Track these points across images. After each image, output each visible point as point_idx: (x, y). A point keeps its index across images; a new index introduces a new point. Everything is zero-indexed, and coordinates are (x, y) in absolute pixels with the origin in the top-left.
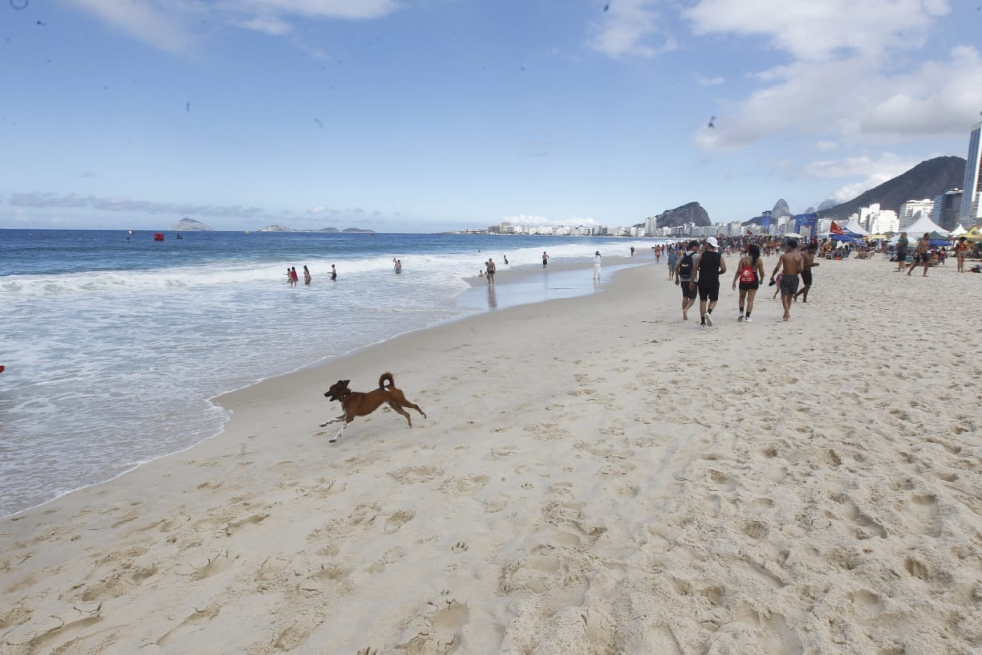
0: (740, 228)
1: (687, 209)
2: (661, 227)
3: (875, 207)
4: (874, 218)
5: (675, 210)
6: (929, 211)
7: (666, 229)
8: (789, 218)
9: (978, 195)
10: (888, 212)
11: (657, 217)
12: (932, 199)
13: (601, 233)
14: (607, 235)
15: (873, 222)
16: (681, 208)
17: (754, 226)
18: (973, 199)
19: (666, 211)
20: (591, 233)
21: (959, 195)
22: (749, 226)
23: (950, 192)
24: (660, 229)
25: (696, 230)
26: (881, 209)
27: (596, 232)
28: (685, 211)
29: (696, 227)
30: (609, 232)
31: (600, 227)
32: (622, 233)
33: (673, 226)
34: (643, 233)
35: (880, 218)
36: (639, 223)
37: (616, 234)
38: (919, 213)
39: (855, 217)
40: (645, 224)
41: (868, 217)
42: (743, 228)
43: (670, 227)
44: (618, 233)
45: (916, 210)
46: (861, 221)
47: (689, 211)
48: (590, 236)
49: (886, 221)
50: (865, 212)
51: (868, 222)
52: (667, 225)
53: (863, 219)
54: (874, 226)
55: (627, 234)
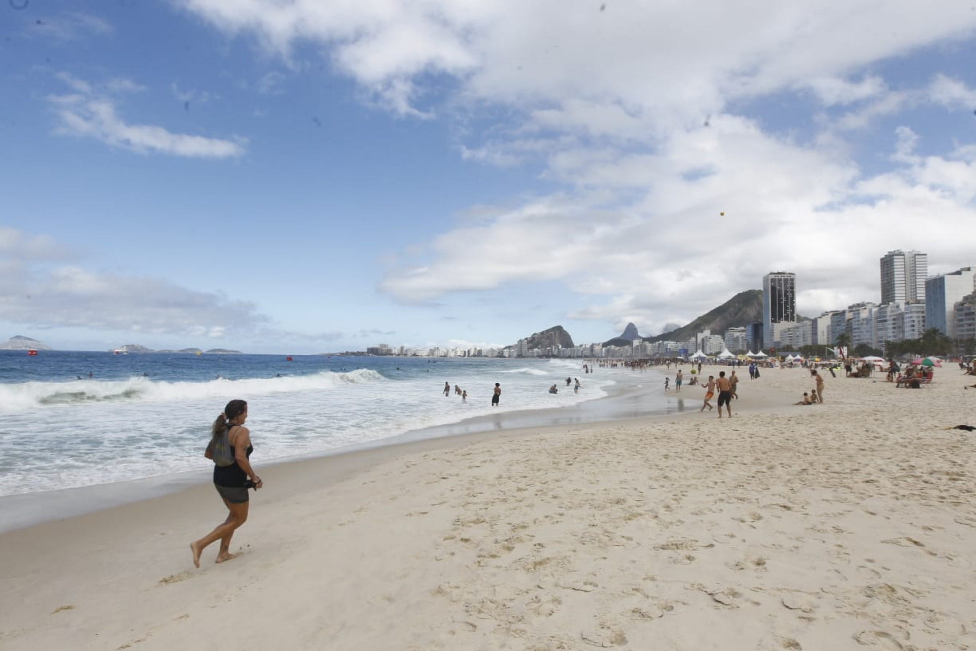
0: (601, 349)
1: (552, 333)
2: (531, 348)
3: (707, 333)
4: (707, 340)
5: (542, 333)
6: (744, 336)
7: (536, 350)
8: (641, 340)
9: (773, 326)
10: (716, 336)
11: (526, 339)
12: (745, 327)
13: (476, 354)
14: (481, 357)
15: (706, 344)
16: (547, 331)
17: (613, 347)
18: (770, 329)
19: (535, 334)
20: (467, 354)
22: (609, 347)
23: (756, 323)
24: (530, 351)
25: (563, 351)
26: (712, 333)
27: (472, 354)
29: (564, 349)
30: (484, 353)
31: (475, 349)
32: (496, 354)
33: (542, 348)
34: (515, 354)
35: (711, 341)
36: (511, 345)
37: (491, 356)
38: (738, 337)
39: (693, 339)
40: (516, 346)
41: (703, 340)
42: (604, 349)
43: (539, 349)
44: (492, 354)
45: (737, 334)
46: (698, 342)
47: (555, 334)
48: (466, 357)
49: (716, 343)
50: (701, 336)
51: (703, 344)
52: (536, 347)
53: (700, 341)
54: (708, 347)
55: (501, 355)
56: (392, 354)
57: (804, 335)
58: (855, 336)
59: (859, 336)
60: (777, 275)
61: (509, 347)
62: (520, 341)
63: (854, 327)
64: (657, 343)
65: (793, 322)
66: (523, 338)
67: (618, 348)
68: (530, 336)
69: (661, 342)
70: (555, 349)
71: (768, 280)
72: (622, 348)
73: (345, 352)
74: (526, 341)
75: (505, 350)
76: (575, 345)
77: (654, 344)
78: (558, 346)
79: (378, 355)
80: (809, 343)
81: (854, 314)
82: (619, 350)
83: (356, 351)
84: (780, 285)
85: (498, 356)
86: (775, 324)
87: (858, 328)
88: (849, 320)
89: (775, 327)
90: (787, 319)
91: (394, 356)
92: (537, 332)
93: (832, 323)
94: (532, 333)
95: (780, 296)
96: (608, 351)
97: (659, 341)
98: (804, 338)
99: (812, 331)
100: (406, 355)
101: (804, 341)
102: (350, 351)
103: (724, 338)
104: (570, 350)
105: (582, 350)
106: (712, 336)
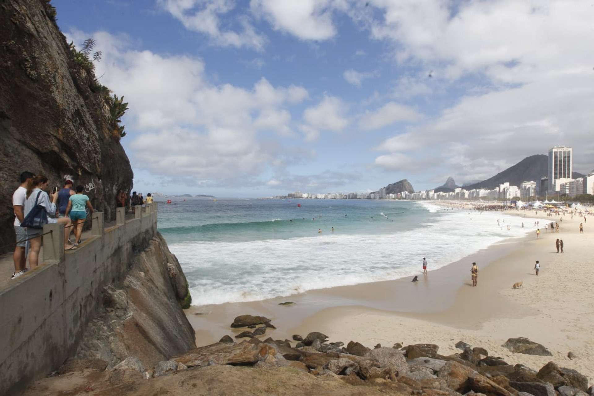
0: (434, 195)
1: (401, 184)
2: (388, 193)
3: (507, 184)
4: (507, 190)
5: (394, 184)
6: (534, 187)
7: (391, 195)
8: (461, 189)
9: (555, 181)
10: (513, 186)
12: (534, 181)
13: (354, 197)
14: (357, 198)
15: (507, 192)
16: (398, 183)
17: (442, 193)
18: (553, 183)
19: (390, 185)
20: (348, 197)
21: (547, 180)
22: (438, 193)
23: (543, 179)
24: (388, 195)
25: (409, 195)
26: (510, 185)
27: (351, 197)
28: (400, 185)
29: (409, 194)
30: (358, 197)
31: (353, 194)
32: (366, 197)
33: (395, 193)
34: (378, 197)
35: (510, 190)
36: (375, 191)
37: (363, 198)
38: (529, 188)
39: (497, 189)
40: (378, 192)
41: (504, 189)
42: (436, 194)
43: (393, 194)
44: (364, 197)
45: (528, 186)
46: (501, 191)
48: (348, 199)
49: (513, 191)
50: (502, 187)
51: (505, 192)
52: (391, 193)
53: (502, 190)
54: (508, 194)
55: (369, 198)
57: (577, 187)
60: (558, 149)
61: (374, 193)
62: (381, 189)
64: (472, 190)
65: (569, 179)
66: (383, 187)
68: (387, 186)
69: (474, 190)
70: (404, 194)
71: (552, 152)
72: (447, 193)
74: (385, 189)
75: (372, 195)
76: (416, 191)
77: (470, 191)
78: (406, 193)
79: (295, 198)
80: (581, 192)
82: (446, 195)
83: (282, 196)
84: (560, 155)
85: (367, 199)
86: (556, 180)
89: (556, 182)
90: (565, 176)
91: (304, 198)
92: (391, 183)
94: (389, 184)
95: (560, 162)
96: (438, 196)
97: (472, 189)
98: (577, 189)
99: (583, 185)
100: (311, 198)
101: (577, 191)
103: (519, 188)
104: (412, 194)
105: (421, 194)
106: (511, 187)
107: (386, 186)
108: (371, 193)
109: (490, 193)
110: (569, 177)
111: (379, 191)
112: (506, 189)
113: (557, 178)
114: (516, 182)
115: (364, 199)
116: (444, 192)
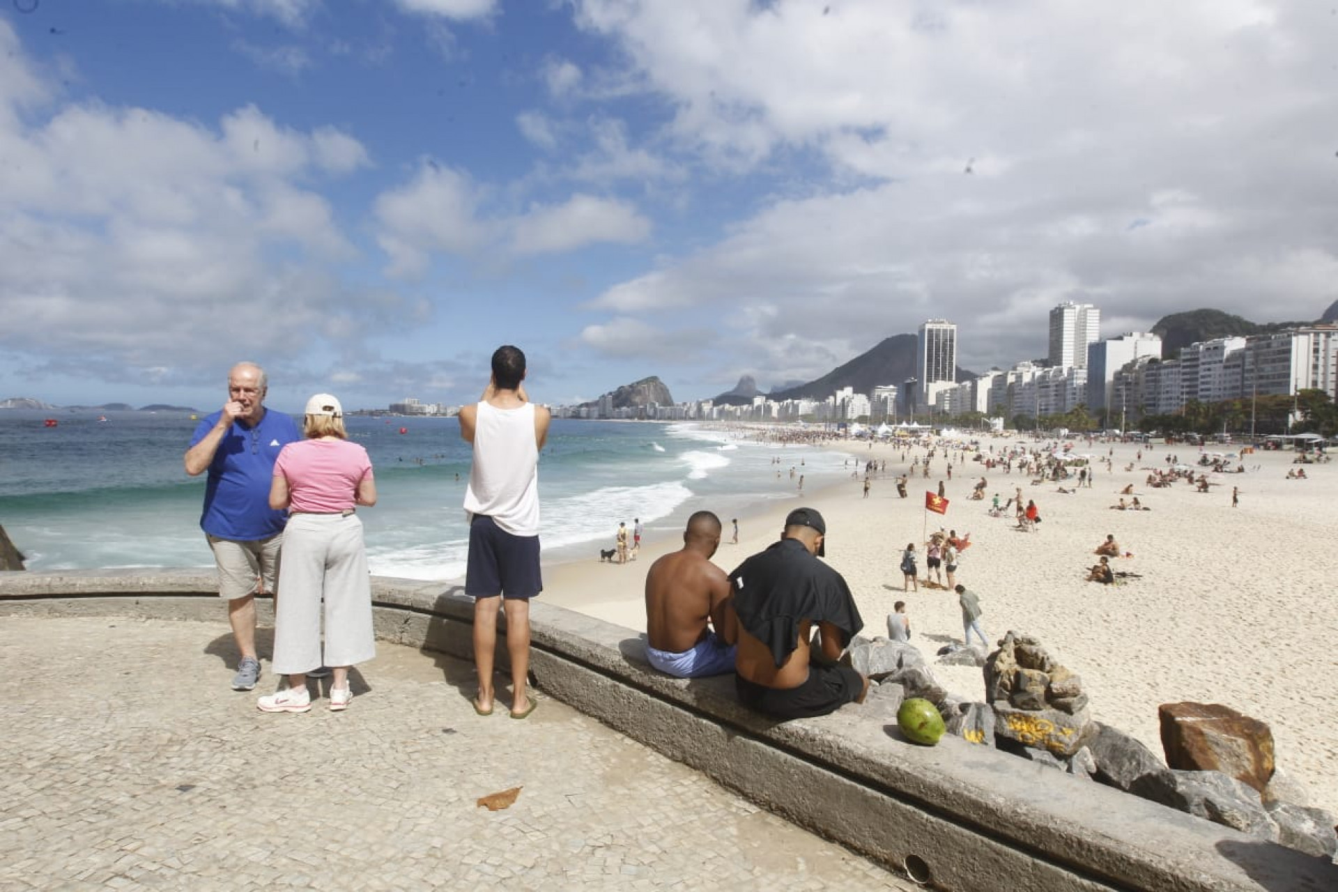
0: (712, 409)
1: (645, 385)
2: (617, 406)
3: (848, 391)
4: (848, 402)
5: (631, 386)
6: (893, 397)
7: (624, 409)
8: (764, 398)
9: (928, 386)
10: (860, 395)
11: (610, 393)
12: (895, 385)
15: (848, 406)
16: (638, 383)
17: (727, 406)
18: (925, 390)
19: (622, 387)
21: (915, 383)
22: (721, 406)
23: (909, 381)
24: (617, 410)
25: (661, 410)
26: (855, 392)
28: (644, 388)
29: (661, 407)
32: (570, 413)
33: (631, 406)
34: (596, 414)
35: (854, 401)
36: (589, 401)
37: (562, 416)
38: (886, 398)
39: (831, 399)
40: (596, 404)
41: (843, 400)
42: (715, 409)
43: (628, 407)
44: (565, 414)
45: (884, 395)
46: (838, 404)
47: (649, 388)
49: (859, 404)
50: (840, 395)
51: (844, 405)
52: (624, 405)
53: (839, 402)
54: (850, 409)
55: (576, 416)
56: (425, 414)
57: (962, 398)
58: (1016, 403)
59: (1021, 402)
60: (935, 325)
61: (587, 405)
62: (603, 396)
63: (1016, 392)
64: (785, 402)
65: (950, 383)
66: (606, 393)
67: (734, 407)
68: (616, 389)
69: (789, 401)
70: (651, 408)
71: (924, 330)
72: (738, 407)
73: (359, 410)
74: (611, 396)
75: (584, 409)
76: (676, 402)
77: (781, 404)
78: (654, 404)
79: (405, 414)
80: (967, 408)
81: (1017, 377)
83: (373, 409)
84: (937, 336)
85: (572, 417)
86: (930, 384)
87: (1020, 394)
88: (1011, 384)
89: (930, 387)
90: (944, 378)
91: (428, 415)
92: (624, 384)
93: (993, 385)
94: (618, 386)
95: (937, 350)
96: (721, 413)
97: (787, 399)
98: (962, 402)
99: (972, 394)
100: (444, 414)
101: (962, 406)
102: (365, 409)
103: (869, 398)
104: (669, 408)
105: (685, 409)
106: (855, 395)
107: (614, 389)
108: (582, 405)
109: (818, 408)
110: (950, 379)
111: (598, 401)
112: (846, 400)
113: (931, 381)
114: (864, 387)
115: (565, 418)
116: (732, 404)
